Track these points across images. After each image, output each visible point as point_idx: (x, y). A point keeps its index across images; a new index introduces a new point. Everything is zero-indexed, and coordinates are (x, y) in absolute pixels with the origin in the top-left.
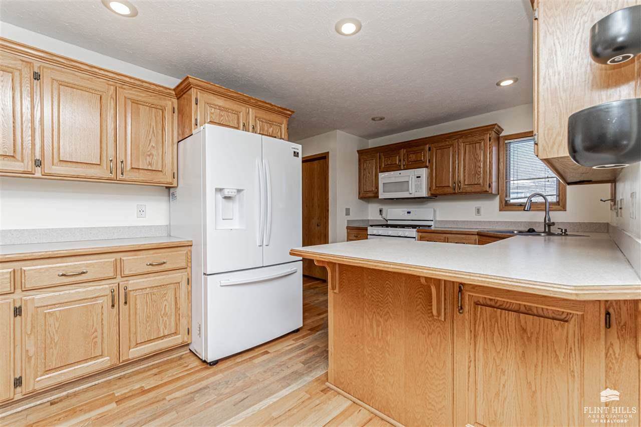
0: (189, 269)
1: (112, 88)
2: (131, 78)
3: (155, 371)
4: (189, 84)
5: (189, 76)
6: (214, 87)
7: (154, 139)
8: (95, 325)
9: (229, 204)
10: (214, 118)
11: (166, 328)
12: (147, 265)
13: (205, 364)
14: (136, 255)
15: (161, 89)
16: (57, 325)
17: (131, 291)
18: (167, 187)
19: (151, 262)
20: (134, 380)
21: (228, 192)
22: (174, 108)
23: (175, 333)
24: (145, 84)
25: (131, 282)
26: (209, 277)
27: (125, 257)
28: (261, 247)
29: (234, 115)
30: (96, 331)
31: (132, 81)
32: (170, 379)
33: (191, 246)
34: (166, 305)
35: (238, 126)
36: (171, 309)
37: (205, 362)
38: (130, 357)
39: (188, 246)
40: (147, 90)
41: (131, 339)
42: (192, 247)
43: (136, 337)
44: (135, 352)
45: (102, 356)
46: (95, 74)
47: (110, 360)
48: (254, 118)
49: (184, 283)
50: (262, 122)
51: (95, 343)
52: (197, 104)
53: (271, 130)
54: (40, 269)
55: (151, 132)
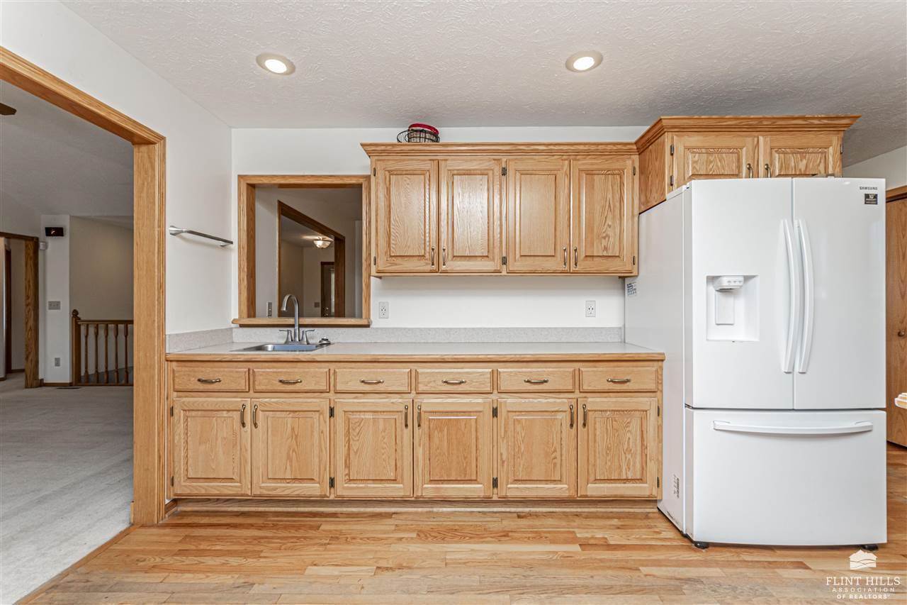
0: (659, 393)
1: (567, 162)
2: (585, 144)
3: (615, 522)
4: (662, 128)
5: (662, 117)
6: (700, 121)
7: (610, 216)
8: (555, 443)
9: (729, 301)
10: (698, 168)
11: (629, 468)
12: (608, 381)
13: (686, 540)
14: (595, 367)
15: (619, 147)
16: (523, 435)
17: (590, 411)
18: (620, 277)
19: (612, 378)
20: (593, 524)
21: (729, 282)
22: (634, 168)
23: (641, 480)
24: (600, 147)
25: (590, 400)
26: (696, 412)
27: (585, 368)
28: (791, 375)
29: (731, 155)
30: (555, 451)
31: (587, 148)
32: (639, 543)
33: (662, 360)
34: (629, 439)
35: (739, 172)
36: (636, 445)
37: (686, 536)
38: (589, 493)
39: (658, 360)
40: (602, 154)
41: (590, 470)
42: (665, 362)
43: (595, 470)
44: (594, 490)
45: (560, 481)
46: (551, 151)
47: (569, 489)
48: (768, 151)
49: (653, 412)
50: (784, 153)
51: (555, 464)
52: (672, 154)
53: (802, 165)
54: (511, 372)
55: (607, 207)
